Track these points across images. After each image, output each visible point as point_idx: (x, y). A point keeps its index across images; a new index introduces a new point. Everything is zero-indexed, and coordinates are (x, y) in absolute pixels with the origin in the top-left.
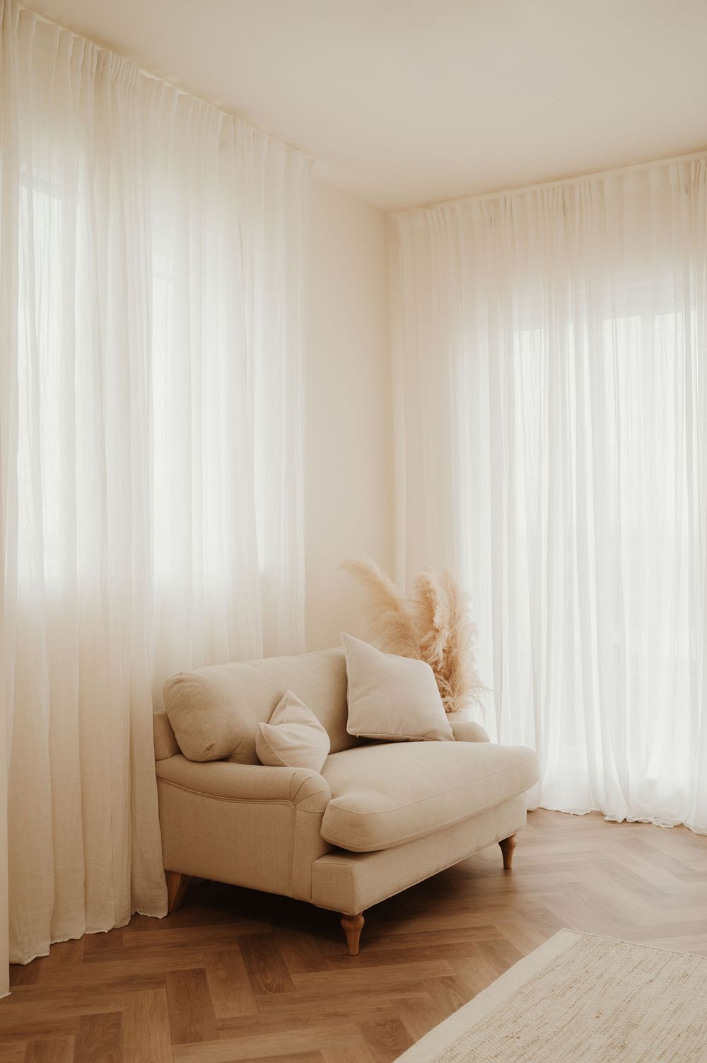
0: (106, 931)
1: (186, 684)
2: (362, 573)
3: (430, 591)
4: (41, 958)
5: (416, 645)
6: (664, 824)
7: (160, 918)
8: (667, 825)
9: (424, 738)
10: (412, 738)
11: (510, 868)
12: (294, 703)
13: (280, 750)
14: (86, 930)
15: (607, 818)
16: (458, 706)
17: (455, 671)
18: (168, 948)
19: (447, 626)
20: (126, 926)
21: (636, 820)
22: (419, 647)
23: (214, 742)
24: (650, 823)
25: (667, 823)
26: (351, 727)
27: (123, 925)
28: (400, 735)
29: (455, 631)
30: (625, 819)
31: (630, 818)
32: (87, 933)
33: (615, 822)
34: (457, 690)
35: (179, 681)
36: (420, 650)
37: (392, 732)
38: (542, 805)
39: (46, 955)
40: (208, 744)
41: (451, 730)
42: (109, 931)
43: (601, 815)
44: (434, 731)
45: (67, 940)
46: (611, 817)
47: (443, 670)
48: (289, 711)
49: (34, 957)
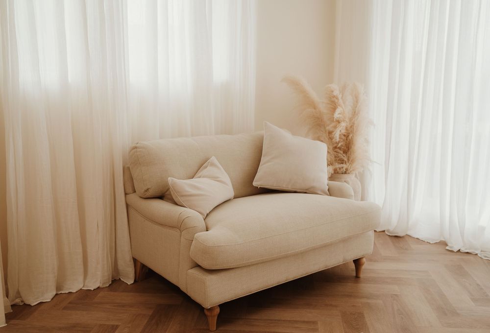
0: (92, 289)
1: (138, 150)
2: (295, 85)
3: (334, 97)
4: (42, 302)
5: (326, 131)
6: (486, 257)
7: (129, 284)
8: (488, 257)
9: (307, 191)
10: (298, 190)
11: (360, 277)
12: (213, 165)
13: (182, 196)
14: (83, 287)
15: (447, 248)
16: (351, 170)
17: (351, 148)
18: (114, 306)
19: (347, 120)
20: (107, 287)
21: (467, 251)
22: (327, 132)
23: (149, 187)
24: (477, 254)
25: (488, 256)
26: (255, 182)
27: (104, 286)
28: (290, 188)
29: (354, 123)
30: (459, 250)
31: (463, 250)
32: (83, 288)
33: (452, 251)
34: (350, 160)
35: (136, 148)
36: (328, 134)
37: (284, 186)
38: (409, 233)
39: (48, 301)
40: (145, 188)
41: (327, 187)
42: (94, 290)
43: (445, 244)
44: (313, 187)
45: (67, 292)
46: (451, 247)
47: (343, 147)
48: (208, 170)
49: (39, 302)
